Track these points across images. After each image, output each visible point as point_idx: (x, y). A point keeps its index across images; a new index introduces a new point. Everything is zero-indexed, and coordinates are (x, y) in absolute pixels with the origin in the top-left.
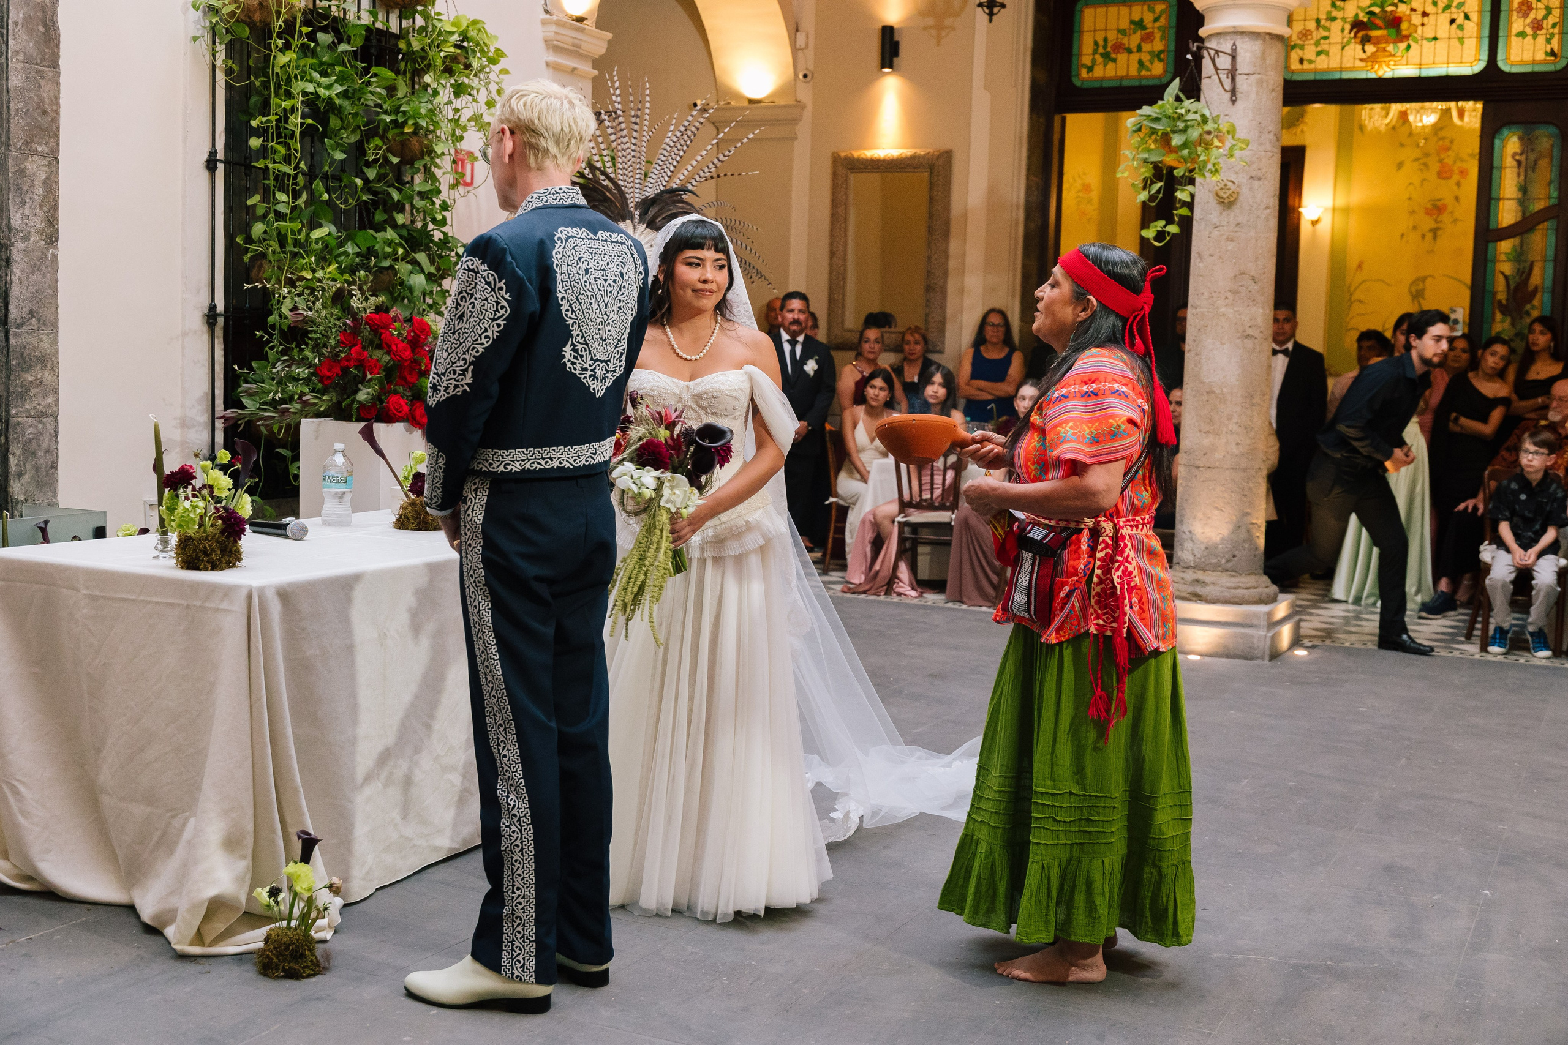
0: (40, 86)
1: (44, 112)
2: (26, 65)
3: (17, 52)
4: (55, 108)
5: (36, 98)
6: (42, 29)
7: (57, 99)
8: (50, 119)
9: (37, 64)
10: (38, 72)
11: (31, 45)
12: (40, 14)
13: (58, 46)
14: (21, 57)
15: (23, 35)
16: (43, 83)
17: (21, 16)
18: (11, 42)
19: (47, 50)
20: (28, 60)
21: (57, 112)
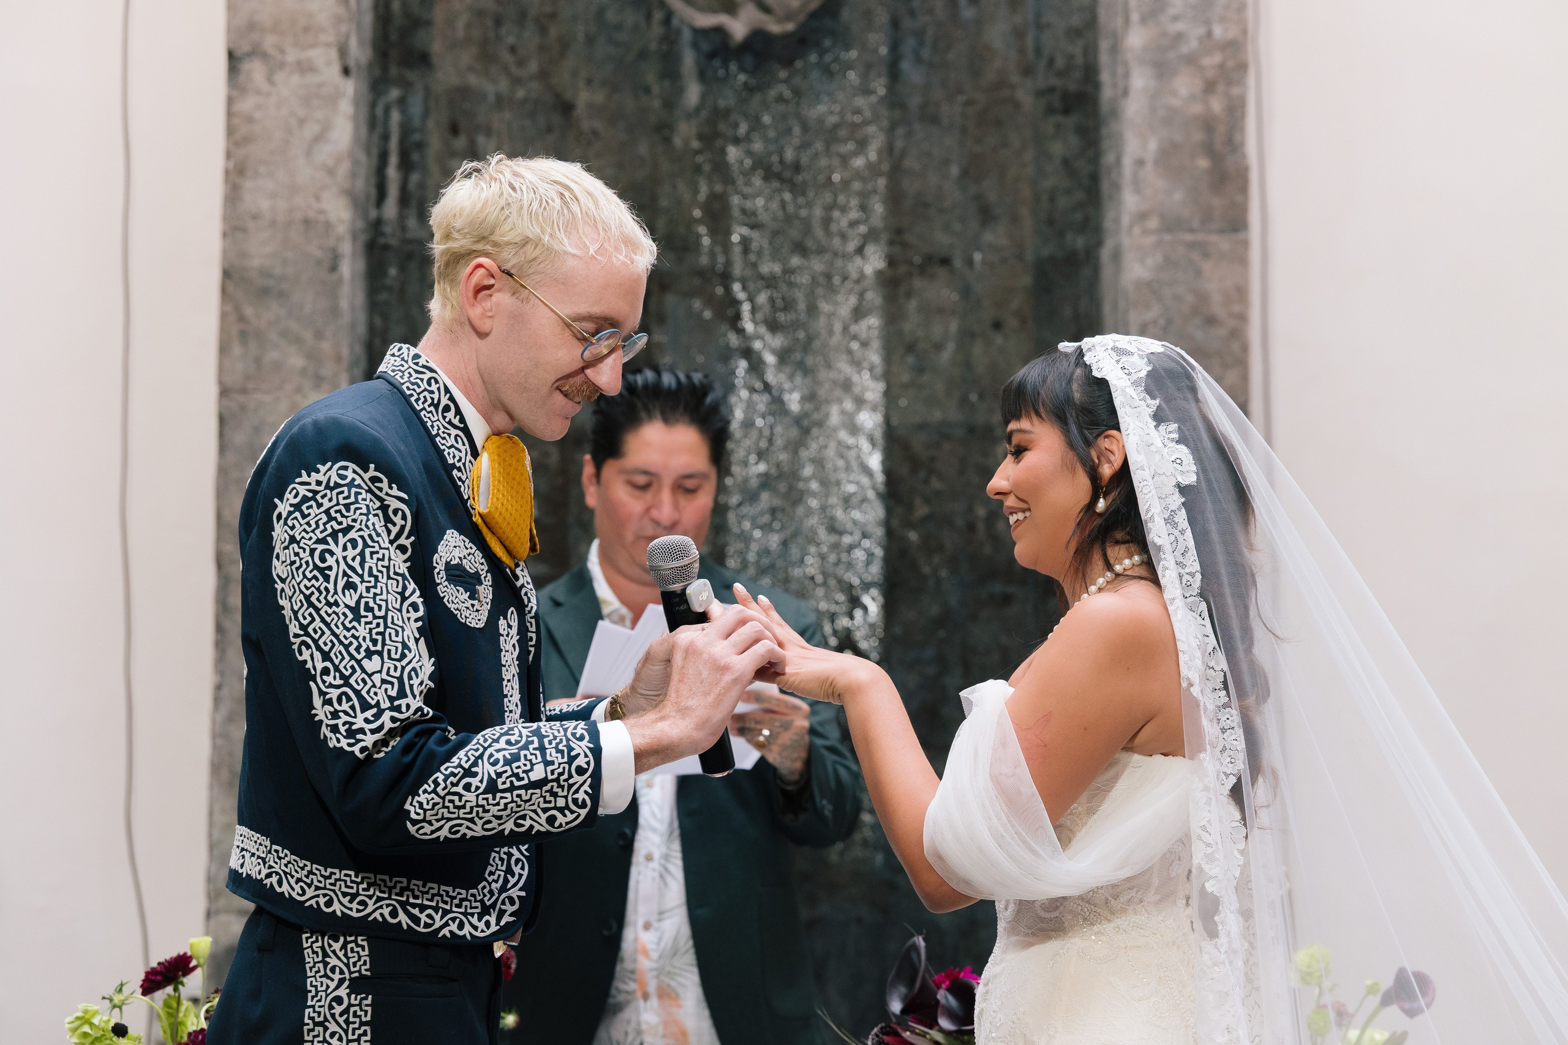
0: (1198, 273)
1: (1211, 321)
2: (1168, 237)
3: (1143, 216)
4: (1236, 308)
5: (1190, 298)
6: (1203, 163)
7: (1241, 293)
8: (1222, 332)
9: (1192, 231)
10: (1192, 246)
11: (1178, 196)
12: (1198, 136)
13: (1244, 189)
14: (1153, 223)
15: (1154, 180)
16: (1207, 267)
17: (1153, 145)
18: (1130, 202)
19: (1217, 202)
20: (1172, 225)
21: (1243, 318)
